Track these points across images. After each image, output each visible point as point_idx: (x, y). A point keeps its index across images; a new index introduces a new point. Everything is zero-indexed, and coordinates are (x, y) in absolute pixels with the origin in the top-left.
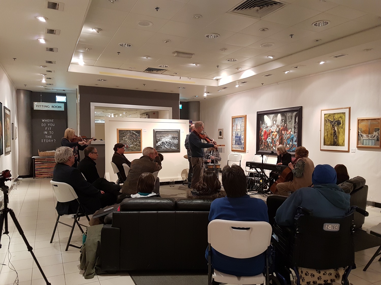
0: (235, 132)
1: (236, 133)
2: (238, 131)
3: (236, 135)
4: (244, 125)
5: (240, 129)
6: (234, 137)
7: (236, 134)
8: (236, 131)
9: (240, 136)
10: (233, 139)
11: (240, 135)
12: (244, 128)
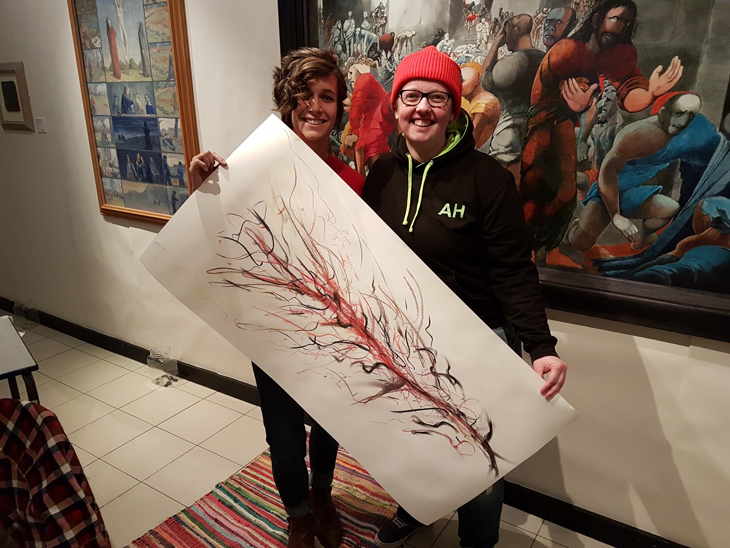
0: (102, 88)
1: (111, 96)
2: (124, 78)
3: (113, 107)
4: (168, 32)
5: (138, 61)
6: (107, 122)
7: (118, 103)
8: (111, 79)
9: (145, 115)
10: (99, 137)
11: (150, 110)
12: (168, 52)
